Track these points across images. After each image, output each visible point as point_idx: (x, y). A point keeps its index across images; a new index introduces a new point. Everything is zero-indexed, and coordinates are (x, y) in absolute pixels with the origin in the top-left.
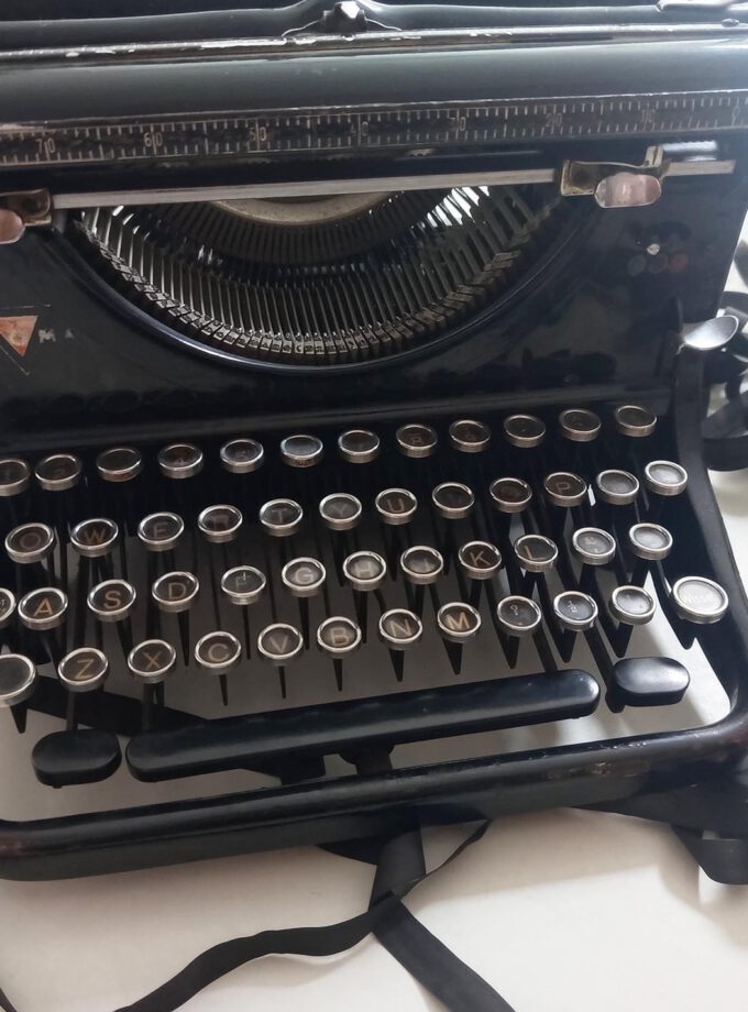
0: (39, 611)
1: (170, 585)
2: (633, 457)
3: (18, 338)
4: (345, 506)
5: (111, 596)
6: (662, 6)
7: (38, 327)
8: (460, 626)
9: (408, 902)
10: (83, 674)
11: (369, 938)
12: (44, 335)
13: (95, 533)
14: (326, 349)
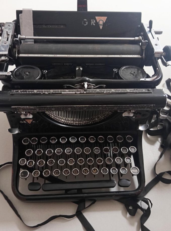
0: (30, 164)
1: (50, 161)
2: (128, 146)
3: (30, 122)
4: (79, 150)
5: (41, 162)
6: (140, 80)
7: (33, 121)
8: (95, 172)
9: (82, 212)
10: (36, 175)
11: (76, 216)
12: (33, 122)
13: (39, 152)
14: (79, 124)
